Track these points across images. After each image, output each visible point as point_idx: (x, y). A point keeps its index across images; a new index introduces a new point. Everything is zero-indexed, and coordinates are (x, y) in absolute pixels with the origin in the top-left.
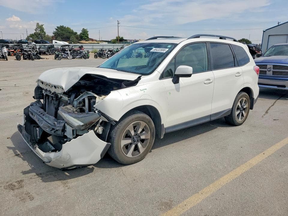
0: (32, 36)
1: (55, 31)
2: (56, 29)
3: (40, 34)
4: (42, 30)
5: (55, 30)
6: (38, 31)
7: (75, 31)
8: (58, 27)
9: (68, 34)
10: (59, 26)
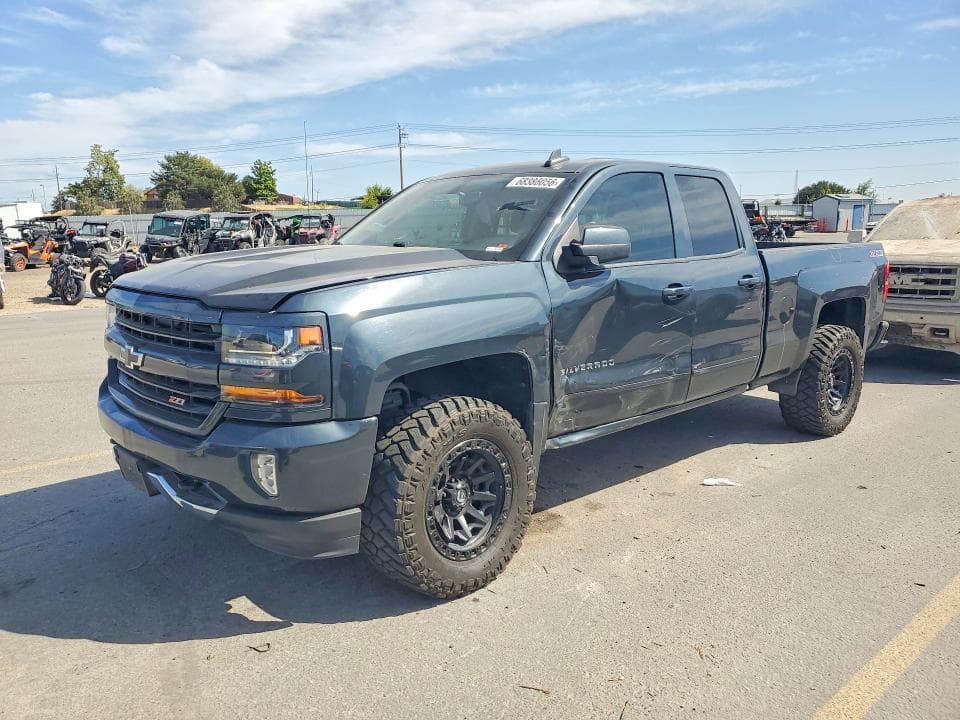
0: (75, 189)
1: (157, 171)
2: (162, 165)
3: (102, 184)
4: (110, 169)
5: (159, 170)
6: (99, 174)
7: (228, 171)
8: (169, 159)
9: (205, 182)
10: (172, 154)
